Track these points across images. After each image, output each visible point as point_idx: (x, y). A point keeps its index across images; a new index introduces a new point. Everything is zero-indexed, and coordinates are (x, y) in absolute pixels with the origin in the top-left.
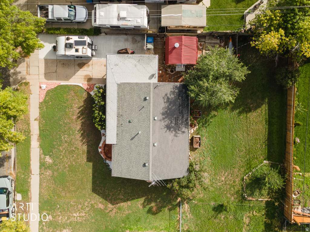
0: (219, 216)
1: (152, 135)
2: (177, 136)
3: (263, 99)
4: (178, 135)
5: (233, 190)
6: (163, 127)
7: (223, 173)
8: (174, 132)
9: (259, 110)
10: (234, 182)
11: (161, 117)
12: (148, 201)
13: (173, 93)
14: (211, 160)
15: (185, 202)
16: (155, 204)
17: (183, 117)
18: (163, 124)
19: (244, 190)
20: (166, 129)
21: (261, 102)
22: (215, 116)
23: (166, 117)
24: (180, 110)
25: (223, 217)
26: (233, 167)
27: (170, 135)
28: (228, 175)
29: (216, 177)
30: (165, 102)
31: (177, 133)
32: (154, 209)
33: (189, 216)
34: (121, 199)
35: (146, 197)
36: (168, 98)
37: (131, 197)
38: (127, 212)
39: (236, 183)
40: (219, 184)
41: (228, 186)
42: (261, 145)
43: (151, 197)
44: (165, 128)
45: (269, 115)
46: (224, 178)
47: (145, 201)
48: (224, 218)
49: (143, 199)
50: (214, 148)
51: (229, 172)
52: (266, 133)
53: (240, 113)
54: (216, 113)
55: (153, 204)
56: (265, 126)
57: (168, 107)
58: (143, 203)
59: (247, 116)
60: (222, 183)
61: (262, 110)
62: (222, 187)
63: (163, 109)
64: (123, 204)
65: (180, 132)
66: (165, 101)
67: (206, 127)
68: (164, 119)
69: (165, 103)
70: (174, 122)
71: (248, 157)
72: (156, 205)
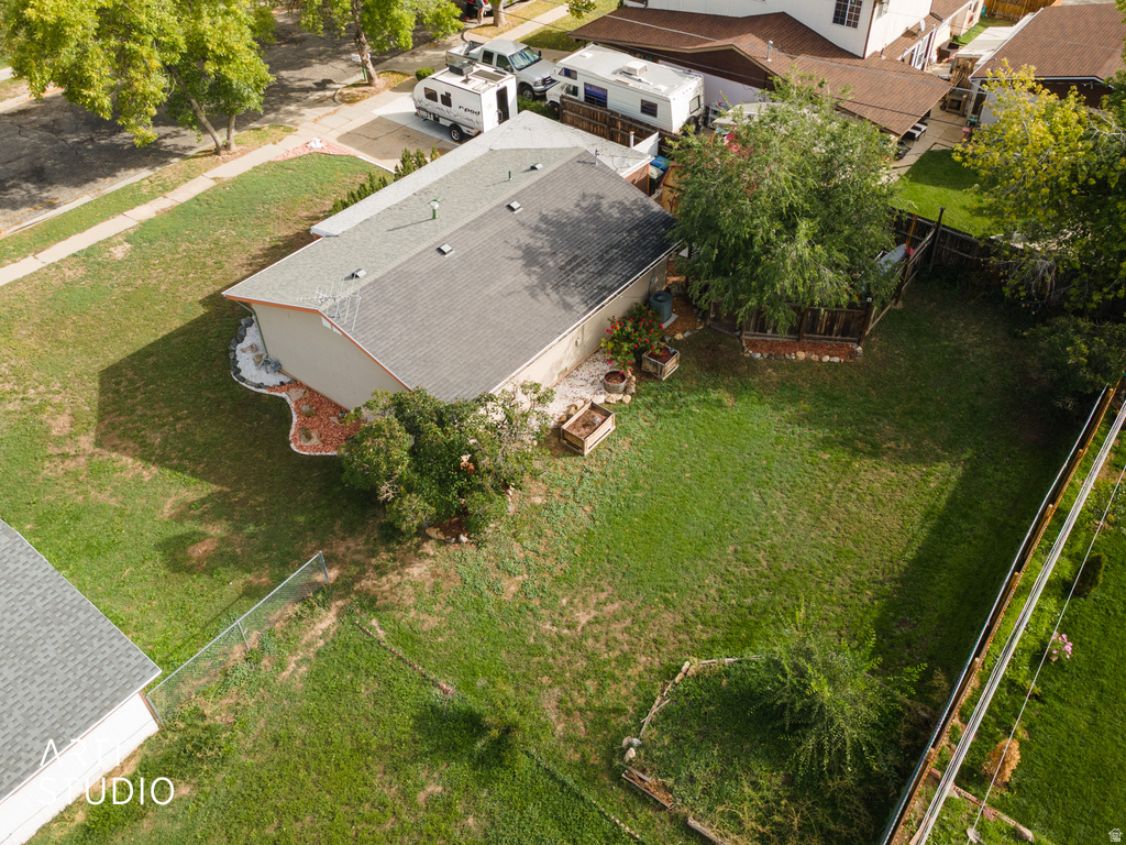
0: (420, 771)
1: (462, 228)
2: (533, 295)
3: (952, 445)
4: (542, 297)
5: (592, 690)
6: (514, 243)
7: (603, 596)
8: (534, 279)
9: (915, 471)
10: (625, 660)
11: (534, 220)
12: (217, 508)
13: (624, 210)
14: (587, 521)
15: (340, 603)
16: (224, 535)
17: (600, 274)
18: (525, 238)
19: (647, 720)
20: (520, 253)
21: (939, 451)
22: (720, 404)
23: (546, 232)
24: (606, 252)
25: (435, 789)
26: (666, 601)
27: (516, 276)
28: (616, 618)
29: (560, 593)
30: (578, 205)
31: (544, 289)
32: (199, 550)
33: (295, 670)
34: (143, 444)
35: (225, 489)
36: (597, 207)
37: (181, 459)
38: (102, 498)
39: (629, 673)
40: (548, 627)
41: (581, 664)
42: (857, 588)
43: (243, 502)
44: (519, 247)
45: (952, 501)
46: (588, 618)
47: (203, 501)
48: (432, 801)
49: (208, 488)
50: (636, 487)
51: (631, 608)
52: (905, 552)
53: (827, 443)
54: (727, 399)
55: (217, 530)
56: (916, 528)
57: (579, 221)
58: (190, 506)
59: (848, 464)
60: (566, 631)
61: (929, 474)
62: (550, 649)
63: (557, 211)
64: (130, 460)
65: (554, 296)
66: (584, 204)
67: (659, 416)
68: (537, 229)
69: (578, 209)
70: (561, 259)
71: (764, 596)
72: (222, 539)
